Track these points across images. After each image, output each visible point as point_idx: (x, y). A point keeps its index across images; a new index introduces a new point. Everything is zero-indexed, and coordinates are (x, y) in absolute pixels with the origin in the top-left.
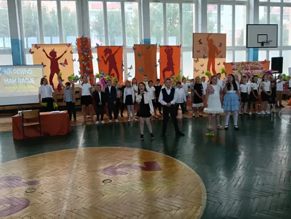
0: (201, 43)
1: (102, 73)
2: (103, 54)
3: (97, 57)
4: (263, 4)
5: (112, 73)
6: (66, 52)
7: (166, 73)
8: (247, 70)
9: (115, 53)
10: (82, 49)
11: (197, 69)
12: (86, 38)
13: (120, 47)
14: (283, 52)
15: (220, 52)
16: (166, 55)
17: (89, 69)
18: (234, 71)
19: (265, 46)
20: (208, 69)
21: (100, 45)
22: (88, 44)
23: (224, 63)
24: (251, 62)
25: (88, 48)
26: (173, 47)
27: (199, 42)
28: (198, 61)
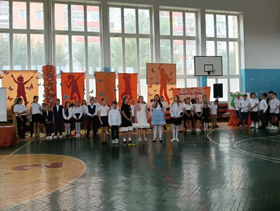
0: (154, 72)
1: (65, 96)
2: (67, 80)
3: (61, 82)
4: (210, 39)
5: (74, 96)
6: (32, 77)
8: (192, 95)
9: (77, 79)
10: (47, 75)
11: (151, 94)
12: (51, 66)
13: (82, 73)
14: (231, 80)
15: (171, 79)
16: (124, 81)
17: (52, 93)
18: (180, 96)
19: (211, 75)
20: (161, 94)
21: (64, 72)
22: (53, 70)
23: (172, 89)
24: (194, 88)
25: (52, 74)
26: (130, 75)
27: (152, 71)
28: (152, 87)
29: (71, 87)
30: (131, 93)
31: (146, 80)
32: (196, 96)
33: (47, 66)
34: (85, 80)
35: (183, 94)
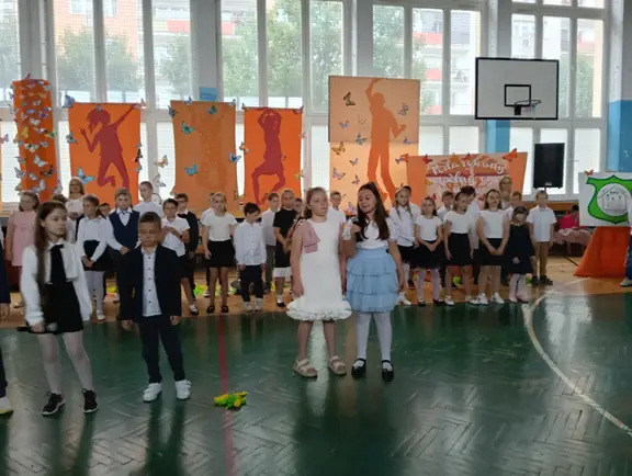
0: (351, 104)
1: (81, 173)
3: (68, 133)
4: (524, 9)
7: (262, 179)
8: (467, 177)
9: (118, 123)
10: (25, 111)
12: (36, 81)
13: (133, 106)
14: (578, 132)
17: (41, 164)
18: (430, 179)
19: (522, 115)
20: (371, 172)
21: (77, 100)
23: (406, 158)
24: (475, 156)
25: (41, 107)
26: (280, 113)
27: (345, 101)
28: (344, 150)
29: (98, 148)
30: (282, 168)
31: (326, 129)
32: (479, 182)
33: (24, 83)
34: (143, 128)
35: (439, 175)
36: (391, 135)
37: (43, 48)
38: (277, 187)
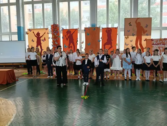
0: (131, 25)
1: (65, 45)
5: (71, 46)
6: (45, 33)
7: (106, 46)
8: (164, 45)
9: (73, 33)
10: (54, 31)
11: (127, 44)
12: (56, 25)
15: (146, 31)
16: (107, 34)
17: (57, 43)
18: (153, 46)
21: (64, 29)
22: (57, 28)
25: (57, 31)
26: (111, 29)
27: (129, 25)
28: (128, 38)
30: (112, 43)
31: (124, 32)
33: (53, 25)
34: (78, 34)
35: (156, 44)
36: (143, 33)
37: (57, 17)
38: (110, 48)
